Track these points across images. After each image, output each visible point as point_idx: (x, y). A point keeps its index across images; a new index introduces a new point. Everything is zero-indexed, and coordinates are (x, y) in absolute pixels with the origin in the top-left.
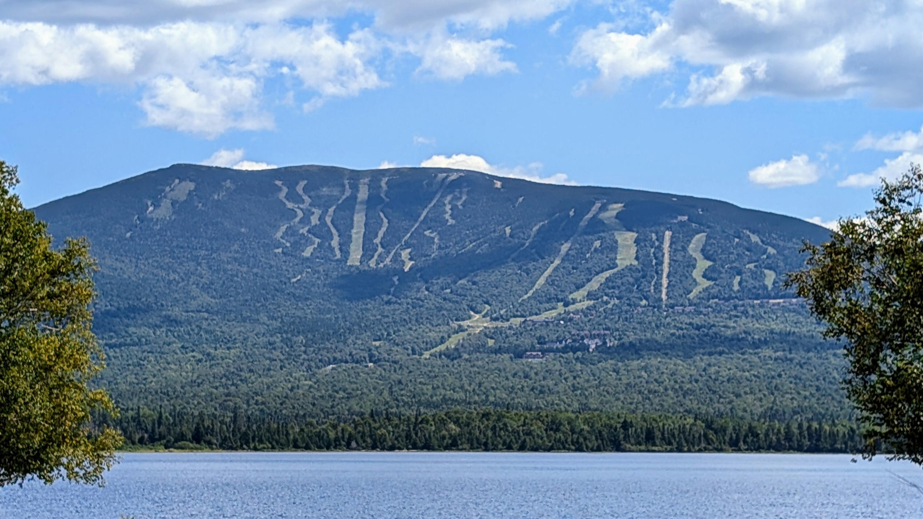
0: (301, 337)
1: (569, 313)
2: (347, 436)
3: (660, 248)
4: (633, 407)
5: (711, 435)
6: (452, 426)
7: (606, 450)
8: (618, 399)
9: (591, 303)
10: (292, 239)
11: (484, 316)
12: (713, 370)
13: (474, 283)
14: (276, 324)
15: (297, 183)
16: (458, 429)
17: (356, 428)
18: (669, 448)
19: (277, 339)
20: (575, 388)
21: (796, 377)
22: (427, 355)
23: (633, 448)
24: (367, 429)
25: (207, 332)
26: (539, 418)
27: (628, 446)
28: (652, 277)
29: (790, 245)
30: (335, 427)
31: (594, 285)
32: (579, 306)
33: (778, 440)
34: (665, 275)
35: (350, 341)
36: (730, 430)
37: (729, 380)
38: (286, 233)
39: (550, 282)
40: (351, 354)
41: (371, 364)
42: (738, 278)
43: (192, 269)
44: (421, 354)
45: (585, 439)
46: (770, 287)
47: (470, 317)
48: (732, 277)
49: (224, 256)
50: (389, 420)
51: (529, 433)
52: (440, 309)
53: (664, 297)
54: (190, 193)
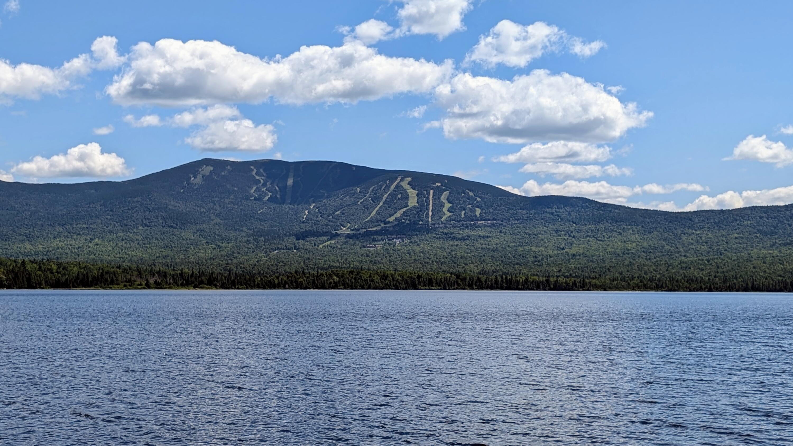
0: (262, 238)
1: (386, 227)
3: (428, 198)
5: (459, 282)
6: (335, 277)
7: (409, 289)
8: (411, 266)
10: (258, 193)
11: (348, 229)
12: (454, 253)
13: (343, 214)
14: (251, 232)
15: (261, 168)
16: (338, 279)
17: (288, 278)
18: (439, 288)
19: (251, 239)
20: (390, 261)
21: (492, 256)
22: (321, 246)
23: (422, 288)
24: (293, 279)
25: (218, 235)
26: (377, 273)
27: (420, 287)
28: (425, 211)
29: (487, 196)
30: (278, 278)
31: (398, 214)
33: (492, 284)
34: (430, 210)
35: (285, 240)
36: (468, 280)
37: (461, 258)
38: (255, 190)
39: (378, 213)
40: (286, 246)
41: (295, 251)
42: (464, 212)
43: (212, 206)
44: (318, 246)
45: (399, 283)
46: (478, 216)
47: (341, 229)
48: (461, 211)
49: (227, 201)
51: (372, 281)
52: (327, 225)
53: (430, 220)
54: (211, 172)
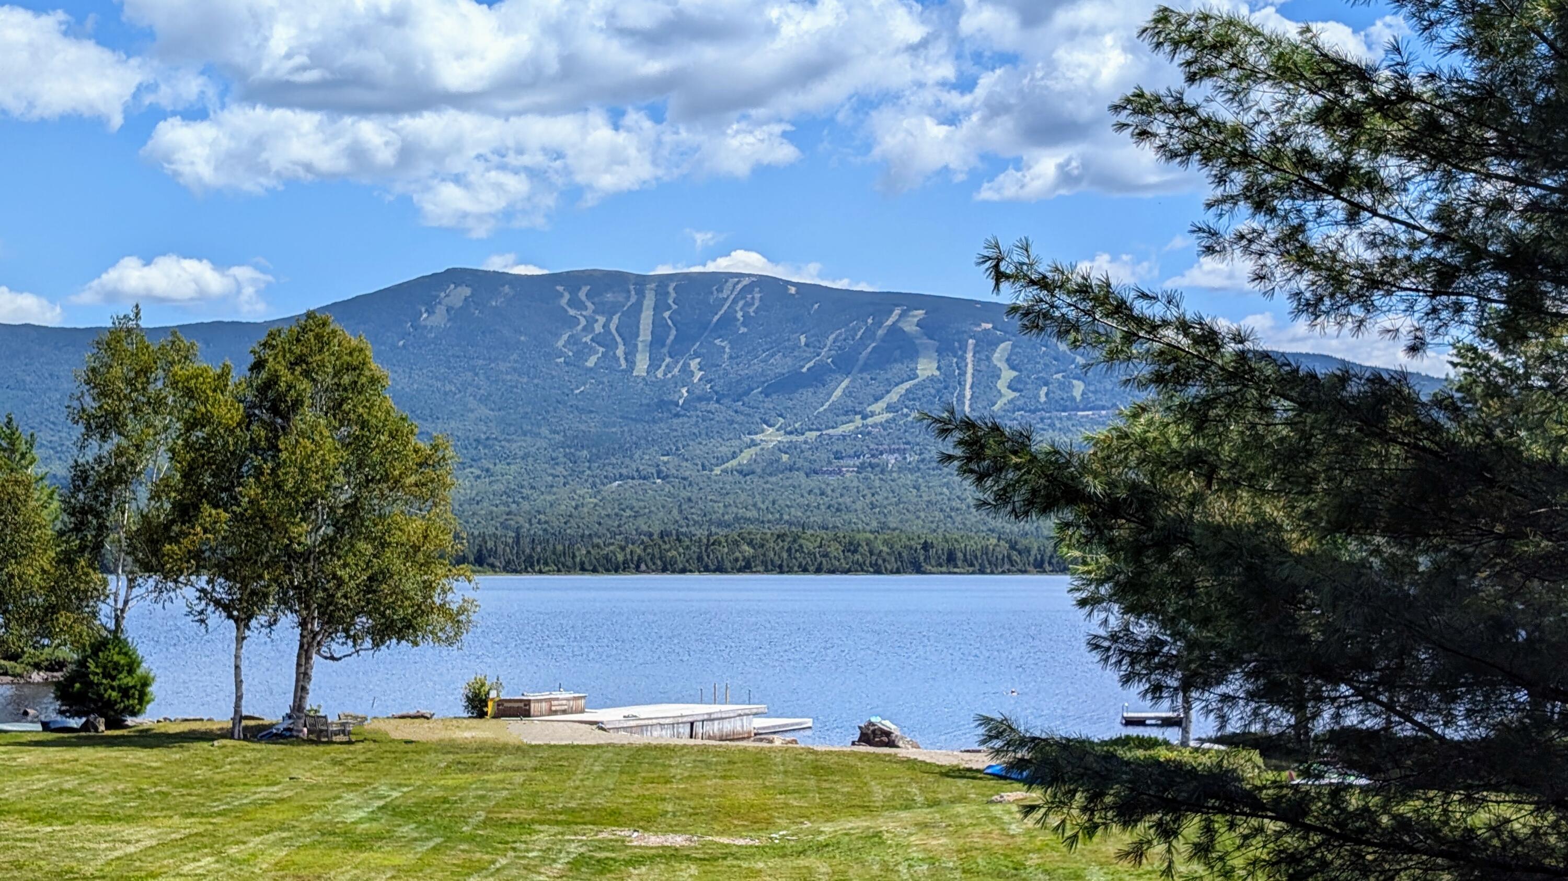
0: (585, 452)
1: (867, 426)
2: (636, 558)
3: (963, 358)
4: (934, 526)
5: (1015, 556)
6: (746, 547)
7: (906, 573)
8: (918, 518)
9: (891, 415)
10: (575, 349)
11: (778, 430)
13: (767, 395)
14: (559, 438)
15: (580, 289)
16: (752, 551)
17: (645, 550)
18: (971, 569)
19: (560, 454)
20: (873, 506)
22: (717, 471)
23: (934, 570)
24: (656, 551)
25: (485, 446)
27: (929, 568)
28: (955, 388)
30: (623, 549)
31: (894, 396)
32: (877, 419)
34: (968, 386)
35: (636, 456)
36: (1034, 551)
38: (568, 342)
39: (848, 393)
40: (637, 470)
41: (659, 481)
42: (1045, 389)
43: (469, 379)
44: (712, 470)
45: (884, 561)
46: (1078, 398)
47: (763, 431)
48: (1039, 388)
49: (503, 366)
50: (680, 541)
51: (826, 555)
52: (732, 422)
53: (967, 409)
54: (466, 299)
